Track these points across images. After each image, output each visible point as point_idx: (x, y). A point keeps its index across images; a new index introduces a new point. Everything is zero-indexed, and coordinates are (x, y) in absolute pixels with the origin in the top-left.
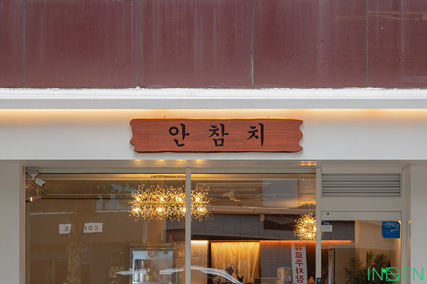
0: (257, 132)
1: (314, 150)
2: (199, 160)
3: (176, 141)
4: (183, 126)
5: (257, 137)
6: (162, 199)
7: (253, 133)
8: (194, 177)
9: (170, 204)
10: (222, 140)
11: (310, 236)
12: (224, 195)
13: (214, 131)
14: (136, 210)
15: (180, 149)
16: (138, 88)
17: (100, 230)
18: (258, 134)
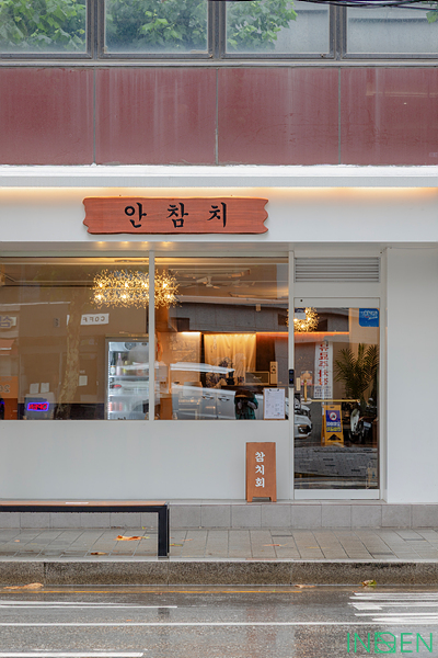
0: (220, 212)
1: (281, 230)
2: (167, 242)
3: (133, 222)
4: (140, 206)
5: (219, 218)
6: (126, 285)
7: (215, 212)
8: (159, 261)
9: (135, 291)
10: (182, 221)
11: (303, 326)
12: (198, 281)
13: (173, 211)
14: (99, 297)
15: (136, 230)
16: (94, 165)
17: (106, 322)
18: (220, 214)
